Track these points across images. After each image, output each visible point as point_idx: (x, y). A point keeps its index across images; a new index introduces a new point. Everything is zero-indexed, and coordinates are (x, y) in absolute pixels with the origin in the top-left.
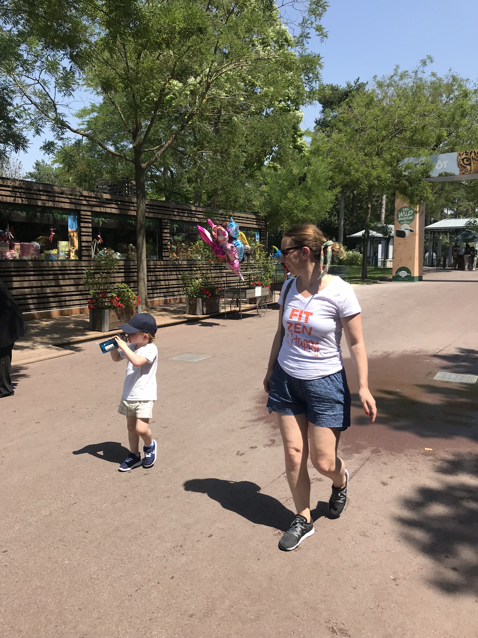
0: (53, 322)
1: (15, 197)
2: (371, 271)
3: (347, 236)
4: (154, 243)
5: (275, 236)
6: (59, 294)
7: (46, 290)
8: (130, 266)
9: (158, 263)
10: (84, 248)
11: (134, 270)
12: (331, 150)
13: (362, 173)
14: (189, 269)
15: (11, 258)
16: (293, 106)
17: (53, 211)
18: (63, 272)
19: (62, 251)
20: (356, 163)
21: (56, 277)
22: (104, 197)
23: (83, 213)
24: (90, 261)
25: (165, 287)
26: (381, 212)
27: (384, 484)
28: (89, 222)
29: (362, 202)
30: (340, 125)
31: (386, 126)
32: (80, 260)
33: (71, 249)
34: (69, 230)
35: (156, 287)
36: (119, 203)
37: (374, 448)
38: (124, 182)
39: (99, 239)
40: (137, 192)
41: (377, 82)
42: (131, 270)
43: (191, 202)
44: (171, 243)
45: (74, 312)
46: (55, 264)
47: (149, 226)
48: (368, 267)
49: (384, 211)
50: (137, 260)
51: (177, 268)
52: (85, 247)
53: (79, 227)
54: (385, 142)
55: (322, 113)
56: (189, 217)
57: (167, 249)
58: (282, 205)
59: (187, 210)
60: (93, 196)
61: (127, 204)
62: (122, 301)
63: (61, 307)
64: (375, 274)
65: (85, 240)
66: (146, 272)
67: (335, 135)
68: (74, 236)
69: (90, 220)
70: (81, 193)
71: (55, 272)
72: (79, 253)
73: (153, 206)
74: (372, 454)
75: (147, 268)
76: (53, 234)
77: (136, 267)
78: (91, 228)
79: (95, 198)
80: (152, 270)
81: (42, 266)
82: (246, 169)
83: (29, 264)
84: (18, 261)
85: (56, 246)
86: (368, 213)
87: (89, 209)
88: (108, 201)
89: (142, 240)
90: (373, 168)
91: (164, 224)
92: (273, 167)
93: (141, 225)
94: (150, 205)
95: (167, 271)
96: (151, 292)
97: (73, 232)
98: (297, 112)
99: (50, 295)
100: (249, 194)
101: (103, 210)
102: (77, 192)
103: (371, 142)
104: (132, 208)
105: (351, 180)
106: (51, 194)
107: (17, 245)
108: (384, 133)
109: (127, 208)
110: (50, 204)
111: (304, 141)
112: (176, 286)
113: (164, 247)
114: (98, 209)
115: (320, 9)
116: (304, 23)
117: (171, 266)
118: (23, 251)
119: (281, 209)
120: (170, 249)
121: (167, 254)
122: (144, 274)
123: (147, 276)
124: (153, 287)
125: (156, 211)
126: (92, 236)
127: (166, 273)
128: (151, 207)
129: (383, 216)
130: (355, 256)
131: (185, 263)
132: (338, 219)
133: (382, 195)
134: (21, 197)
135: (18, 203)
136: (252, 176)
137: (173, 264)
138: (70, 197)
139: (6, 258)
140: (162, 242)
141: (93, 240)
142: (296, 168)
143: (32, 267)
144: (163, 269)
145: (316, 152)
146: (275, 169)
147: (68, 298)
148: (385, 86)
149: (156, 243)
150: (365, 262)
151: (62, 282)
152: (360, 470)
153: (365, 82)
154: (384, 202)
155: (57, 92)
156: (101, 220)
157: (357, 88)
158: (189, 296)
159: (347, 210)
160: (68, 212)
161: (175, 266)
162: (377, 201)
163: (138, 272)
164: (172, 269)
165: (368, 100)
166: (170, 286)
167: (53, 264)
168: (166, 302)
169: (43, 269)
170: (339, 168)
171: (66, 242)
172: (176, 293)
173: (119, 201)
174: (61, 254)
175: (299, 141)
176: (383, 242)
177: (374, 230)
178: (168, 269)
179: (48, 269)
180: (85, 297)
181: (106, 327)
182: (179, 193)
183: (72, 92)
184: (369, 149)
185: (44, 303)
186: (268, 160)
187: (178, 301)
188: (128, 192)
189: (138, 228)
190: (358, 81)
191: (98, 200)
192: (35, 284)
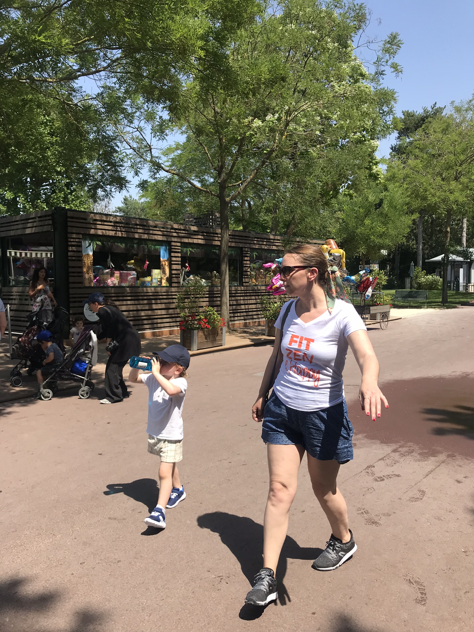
0: (147, 342)
1: (116, 231)
2: (453, 295)
3: (426, 261)
4: (235, 270)
5: (350, 262)
6: (152, 317)
7: (141, 314)
8: (213, 291)
9: (239, 288)
10: (174, 276)
11: (217, 295)
12: (407, 176)
13: (439, 198)
14: (267, 294)
15: (112, 285)
16: (368, 136)
17: (148, 243)
18: (156, 297)
19: (155, 279)
20: (433, 188)
21: (149, 302)
22: (192, 229)
23: (173, 244)
24: (179, 287)
25: (245, 310)
26: (462, 236)
27: (459, 482)
28: (178, 252)
29: (441, 226)
30: (416, 152)
31: (464, 151)
32: (171, 286)
33: (162, 276)
34: (162, 259)
35: (237, 311)
36: (205, 234)
37: (450, 453)
38: (208, 215)
39: (187, 267)
40: (221, 224)
41: (455, 107)
42: (215, 295)
43: (268, 231)
44: (251, 270)
45: (164, 333)
46: (149, 290)
47: (231, 255)
48: (448, 292)
49: (465, 235)
50: (220, 286)
51: (256, 293)
52: (175, 274)
53: (170, 257)
54: (464, 166)
55: (398, 139)
56: (268, 245)
57: (247, 275)
58: (358, 231)
59: (266, 239)
60: (182, 228)
61: (212, 235)
62: (209, 322)
63: (154, 328)
64: (455, 298)
65: (175, 268)
66: (228, 296)
67: (411, 162)
68: (165, 264)
69: (180, 251)
70: (172, 226)
71: (149, 297)
72: (169, 280)
73: (234, 236)
74: (448, 457)
75: (229, 293)
76: (148, 263)
77: (219, 292)
78: (181, 257)
79: (184, 230)
80: (234, 295)
81: (138, 291)
82: (322, 198)
83: (127, 290)
84: (117, 287)
85: (149, 274)
86: (447, 237)
87: (179, 240)
88: (195, 233)
89: (225, 267)
90: (451, 193)
91: (244, 252)
92: (348, 194)
93: (225, 254)
94: (232, 235)
95: (247, 296)
96: (232, 315)
97: (164, 261)
98: (372, 141)
99: (144, 318)
100: (324, 221)
101: (190, 241)
102: (169, 225)
103: (449, 167)
104: (217, 239)
105: (428, 205)
106: (146, 228)
107: (117, 274)
108: (462, 157)
109: (211, 238)
110: (146, 236)
111: (380, 169)
112: (255, 310)
113: (244, 273)
114: (186, 240)
115: (395, 47)
116: (378, 62)
117: (251, 291)
118: (122, 278)
119: (357, 235)
120: (250, 275)
121: (247, 280)
122: (226, 299)
123: (230, 300)
124: (234, 311)
125: (237, 240)
126: (181, 264)
127: (246, 298)
128: (233, 237)
129: (464, 240)
130: (435, 281)
131: (263, 288)
132: (417, 243)
133: (463, 219)
134: (121, 231)
135: (118, 236)
136: (327, 204)
137: (253, 289)
138: (162, 229)
139: (108, 285)
140: (243, 269)
141: (182, 268)
142: (372, 195)
143: (129, 293)
144: (243, 294)
145: (392, 178)
146: (351, 196)
147: (159, 321)
148: (464, 111)
149: (237, 270)
150: (446, 286)
151: (154, 307)
152: (436, 470)
153: (443, 106)
154: (465, 226)
155: (152, 137)
156: (188, 251)
157: (435, 112)
158: (268, 319)
159: (426, 234)
160: (161, 243)
161: (254, 291)
162: (457, 224)
163: (221, 297)
164: (252, 294)
165: (444, 126)
166: (250, 310)
167: (147, 290)
168: (245, 325)
169: (138, 294)
170: (416, 194)
171: (159, 270)
172: (255, 317)
173: (205, 232)
174: (154, 281)
175: (375, 169)
176: (465, 266)
177: (453, 254)
178: (248, 294)
179: (143, 294)
180: (174, 320)
181: (195, 346)
182: (256, 223)
183: (165, 136)
184: (447, 174)
185: (139, 325)
186: (343, 189)
187: (256, 324)
188: (212, 224)
189: (222, 257)
190: (435, 106)
191: (186, 232)
192: (131, 308)
